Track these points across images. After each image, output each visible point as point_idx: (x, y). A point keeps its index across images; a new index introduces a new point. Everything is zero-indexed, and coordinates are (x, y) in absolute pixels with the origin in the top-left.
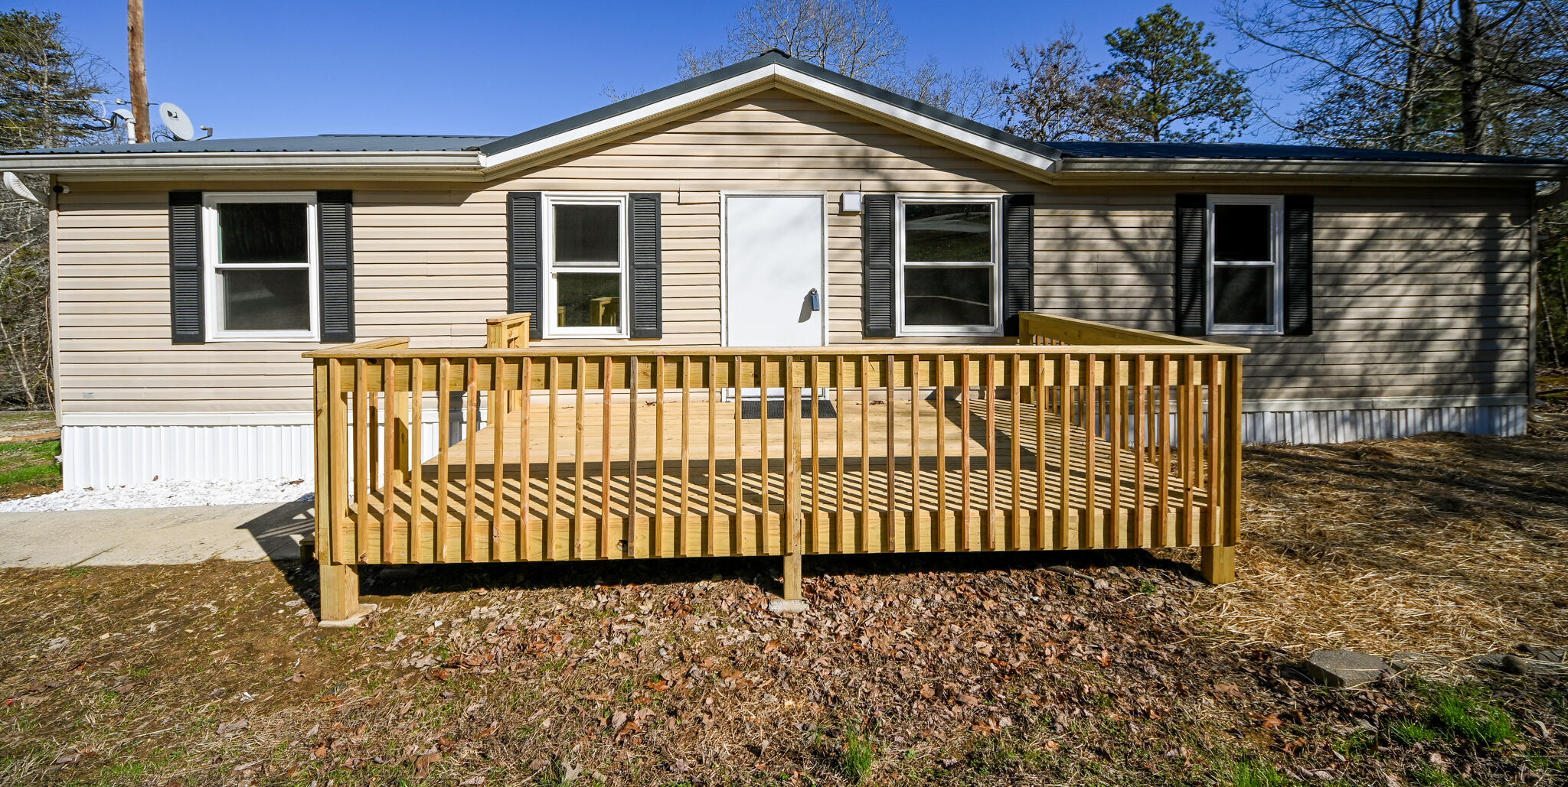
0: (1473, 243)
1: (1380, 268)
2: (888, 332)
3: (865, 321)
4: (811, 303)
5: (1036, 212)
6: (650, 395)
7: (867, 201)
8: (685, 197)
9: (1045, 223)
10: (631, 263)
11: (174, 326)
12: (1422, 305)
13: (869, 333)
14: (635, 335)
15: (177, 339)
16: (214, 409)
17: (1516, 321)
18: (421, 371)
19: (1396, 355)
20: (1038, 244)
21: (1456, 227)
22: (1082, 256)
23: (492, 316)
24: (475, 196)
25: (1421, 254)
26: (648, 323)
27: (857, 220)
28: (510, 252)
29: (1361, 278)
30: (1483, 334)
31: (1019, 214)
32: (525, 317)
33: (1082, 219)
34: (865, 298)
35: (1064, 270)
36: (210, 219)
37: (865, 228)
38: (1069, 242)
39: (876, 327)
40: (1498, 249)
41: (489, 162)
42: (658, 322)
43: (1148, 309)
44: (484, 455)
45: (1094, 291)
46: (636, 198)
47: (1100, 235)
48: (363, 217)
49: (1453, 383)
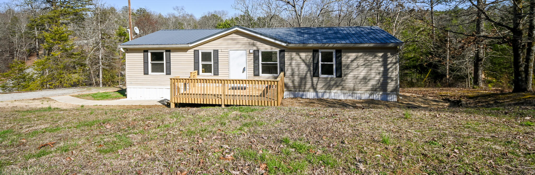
0: (381, 59)
1: (357, 64)
2: (258, 75)
3: (254, 73)
4: (244, 70)
5: (285, 53)
6: (212, 84)
7: (254, 51)
8: (222, 50)
9: (287, 55)
10: (214, 62)
11: (144, 72)
12: (368, 72)
13: (255, 75)
14: (214, 75)
15: (144, 74)
16: (150, 85)
17: (392, 76)
18: (181, 80)
19: (362, 83)
20: (286, 59)
21: (376, 56)
22: (294, 61)
23: (191, 72)
24: (189, 51)
25: (367, 62)
26: (216, 73)
27: (253, 54)
28: (194, 60)
29: (353, 66)
30: (384, 79)
31: (282, 54)
32: (196, 71)
33: (294, 54)
34: (254, 69)
35: (291, 64)
36: (149, 54)
37: (254, 56)
38: (292, 59)
39: (256, 74)
40: (387, 61)
41: (190, 45)
42: (218, 72)
43: (307, 71)
44: (188, 92)
45: (297, 68)
46: (214, 51)
47: (297, 58)
48: (172, 54)
49: (376, 89)
